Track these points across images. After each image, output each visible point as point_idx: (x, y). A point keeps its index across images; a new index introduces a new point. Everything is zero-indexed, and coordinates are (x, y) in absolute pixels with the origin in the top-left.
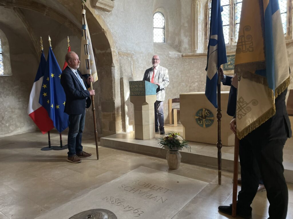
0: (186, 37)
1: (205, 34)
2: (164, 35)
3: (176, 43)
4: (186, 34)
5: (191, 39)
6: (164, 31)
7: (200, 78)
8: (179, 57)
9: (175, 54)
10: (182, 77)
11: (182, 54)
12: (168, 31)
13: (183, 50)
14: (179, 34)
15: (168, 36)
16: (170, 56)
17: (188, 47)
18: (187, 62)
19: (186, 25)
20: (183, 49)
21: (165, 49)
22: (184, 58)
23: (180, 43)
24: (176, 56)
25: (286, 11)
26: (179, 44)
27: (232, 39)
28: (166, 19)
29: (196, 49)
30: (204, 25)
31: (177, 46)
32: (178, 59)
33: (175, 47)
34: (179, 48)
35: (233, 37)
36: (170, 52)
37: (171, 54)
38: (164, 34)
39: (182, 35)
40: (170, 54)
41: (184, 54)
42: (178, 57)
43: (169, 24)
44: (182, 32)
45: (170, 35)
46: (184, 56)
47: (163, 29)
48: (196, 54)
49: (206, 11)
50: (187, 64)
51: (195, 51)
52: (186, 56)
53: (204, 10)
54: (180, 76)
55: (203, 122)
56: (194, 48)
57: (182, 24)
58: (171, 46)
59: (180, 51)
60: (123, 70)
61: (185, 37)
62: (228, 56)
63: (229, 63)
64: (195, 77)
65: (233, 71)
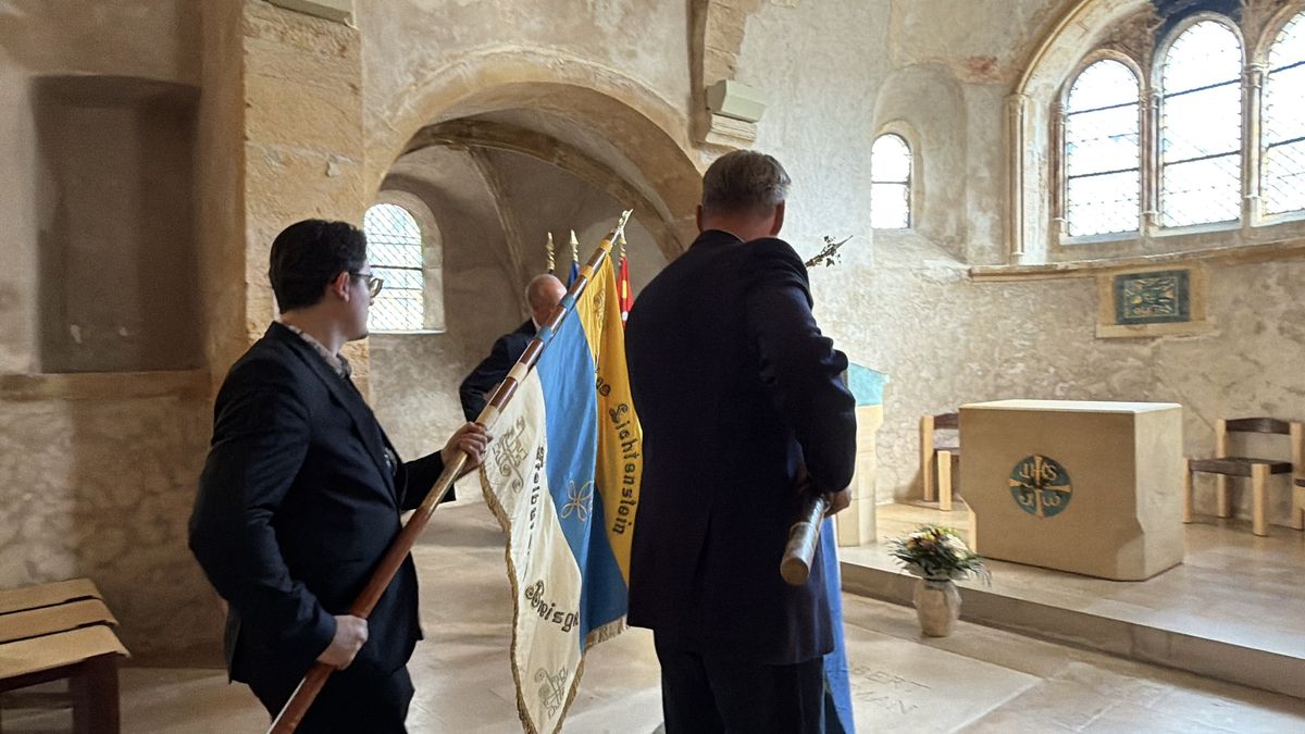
0: (985, 211)
1: (1050, 198)
2: (909, 205)
3: (950, 230)
4: (984, 204)
5: (1002, 219)
6: (909, 193)
7: (1034, 347)
8: (960, 276)
9: (945, 268)
10: (968, 341)
11: (968, 267)
12: (920, 192)
13: (973, 255)
14: (958, 202)
15: (920, 208)
16: (928, 273)
17: (991, 244)
18: (986, 295)
19: (985, 173)
20: (971, 253)
21: (911, 250)
22: (976, 279)
23: (963, 231)
24: (951, 273)
26: (958, 234)
27: (1148, 217)
28: (915, 154)
29: (1019, 252)
30: (1050, 171)
31: (951, 240)
32: (957, 283)
33: (945, 244)
34: (960, 249)
35: (1154, 211)
36: (927, 263)
37: (931, 267)
38: (909, 200)
39: (969, 205)
40: (928, 269)
41: (977, 270)
42: (958, 279)
43: (926, 168)
44: (970, 194)
45: (927, 204)
46: (976, 275)
47: (905, 186)
48: (1018, 268)
49: (1055, 125)
50: (988, 299)
51: (1013, 258)
52: (982, 275)
53: (1046, 122)
54: (963, 338)
55: (1034, 500)
56: (1013, 249)
57: (968, 171)
58: (931, 239)
59: (963, 260)
61: (980, 214)
62: (1135, 277)
63: (1138, 300)
64: (1016, 343)
65: (1151, 329)
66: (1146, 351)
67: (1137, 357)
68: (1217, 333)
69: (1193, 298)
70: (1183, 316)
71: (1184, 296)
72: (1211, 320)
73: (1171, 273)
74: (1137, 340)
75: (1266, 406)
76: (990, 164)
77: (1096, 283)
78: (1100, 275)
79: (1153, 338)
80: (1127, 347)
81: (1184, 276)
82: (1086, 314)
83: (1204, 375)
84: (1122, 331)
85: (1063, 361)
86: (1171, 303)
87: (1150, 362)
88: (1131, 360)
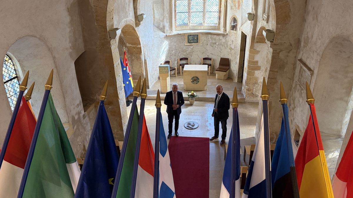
0: (167, 23)
1: (175, 17)
3: (161, 26)
4: (167, 21)
5: (170, 24)
7: (176, 48)
9: (162, 35)
13: (166, 32)
14: (163, 21)
17: (169, 29)
18: (169, 39)
19: (167, 15)
21: (156, 32)
22: (167, 37)
23: (164, 27)
25: (217, 11)
27: (190, 22)
29: (173, 31)
30: (175, 11)
31: (162, 28)
33: (160, 29)
34: (164, 30)
39: (165, 22)
40: (160, 36)
41: (167, 35)
42: (164, 37)
43: (155, 12)
44: (165, 20)
45: (156, 20)
57: (165, 15)
58: (157, 27)
59: (164, 32)
60: (145, 55)
62: (191, 35)
63: (191, 39)
64: (173, 47)
65: (193, 44)
66: (192, 47)
67: (190, 48)
68: (202, 45)
69: (198, 39)
70: (197, 42)
71: (197, 39)
72: (201, 43)
73: (196, 35)
74: (190, 45)
75: (208, 56)
76: (168, 13)
77: (185, 36)
78: (185, 35)
79: (193, 45)
80: (189, 46)
81: (198, 35)
82: (183, 41)
83: (200, 51)
84: (189, 44)
85: (180, 49)
86: (196, 40)
87: (192, 49)
88: (190, 49)
